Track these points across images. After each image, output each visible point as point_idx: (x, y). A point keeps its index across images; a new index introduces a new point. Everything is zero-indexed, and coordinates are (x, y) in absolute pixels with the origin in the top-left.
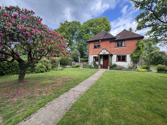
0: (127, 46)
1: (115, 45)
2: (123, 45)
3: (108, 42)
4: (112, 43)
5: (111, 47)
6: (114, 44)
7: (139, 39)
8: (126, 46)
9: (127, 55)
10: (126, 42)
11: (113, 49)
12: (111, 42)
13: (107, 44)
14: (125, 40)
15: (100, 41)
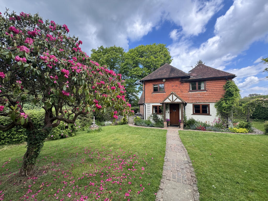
0: (209, 89)
1: (190, 88)
2: (203, 88)
3: (177, 83)
4: (185, 84)
5: (182, 91)
6: (187, 86)
7: (228, 79)
8: (206, 89)
9: (210, 104)
10: (208, 84)
11: (186, 93)
12: (182, 82)
13: (176, 86)
14: (205, 81)
15: (164, 80)
